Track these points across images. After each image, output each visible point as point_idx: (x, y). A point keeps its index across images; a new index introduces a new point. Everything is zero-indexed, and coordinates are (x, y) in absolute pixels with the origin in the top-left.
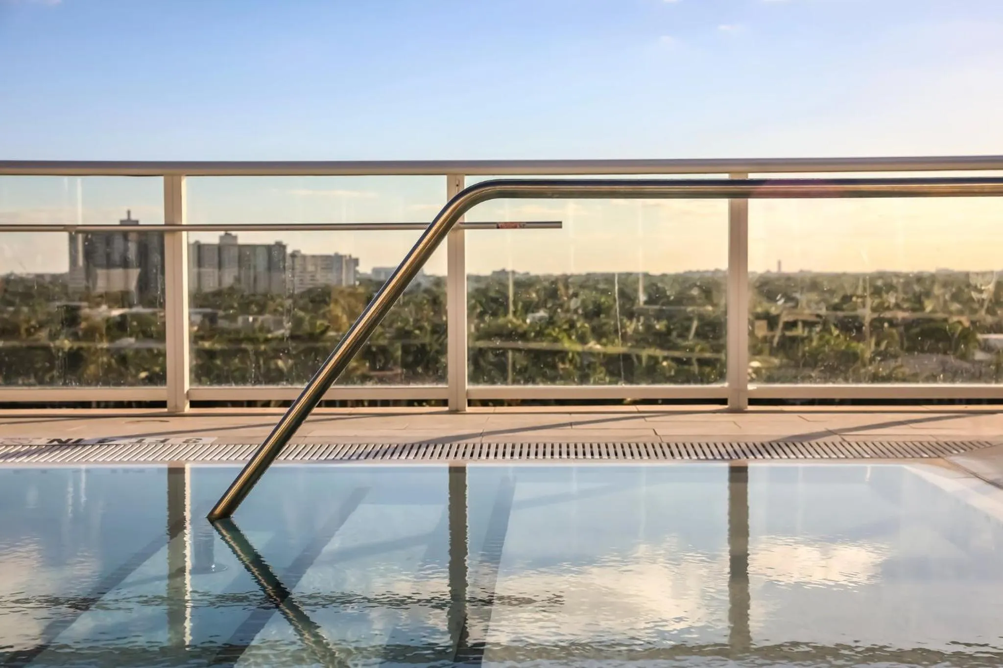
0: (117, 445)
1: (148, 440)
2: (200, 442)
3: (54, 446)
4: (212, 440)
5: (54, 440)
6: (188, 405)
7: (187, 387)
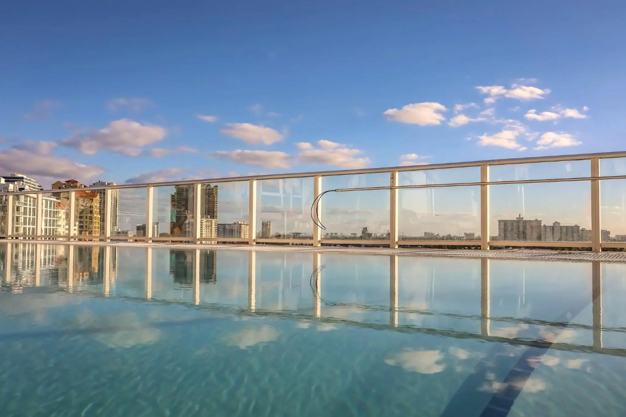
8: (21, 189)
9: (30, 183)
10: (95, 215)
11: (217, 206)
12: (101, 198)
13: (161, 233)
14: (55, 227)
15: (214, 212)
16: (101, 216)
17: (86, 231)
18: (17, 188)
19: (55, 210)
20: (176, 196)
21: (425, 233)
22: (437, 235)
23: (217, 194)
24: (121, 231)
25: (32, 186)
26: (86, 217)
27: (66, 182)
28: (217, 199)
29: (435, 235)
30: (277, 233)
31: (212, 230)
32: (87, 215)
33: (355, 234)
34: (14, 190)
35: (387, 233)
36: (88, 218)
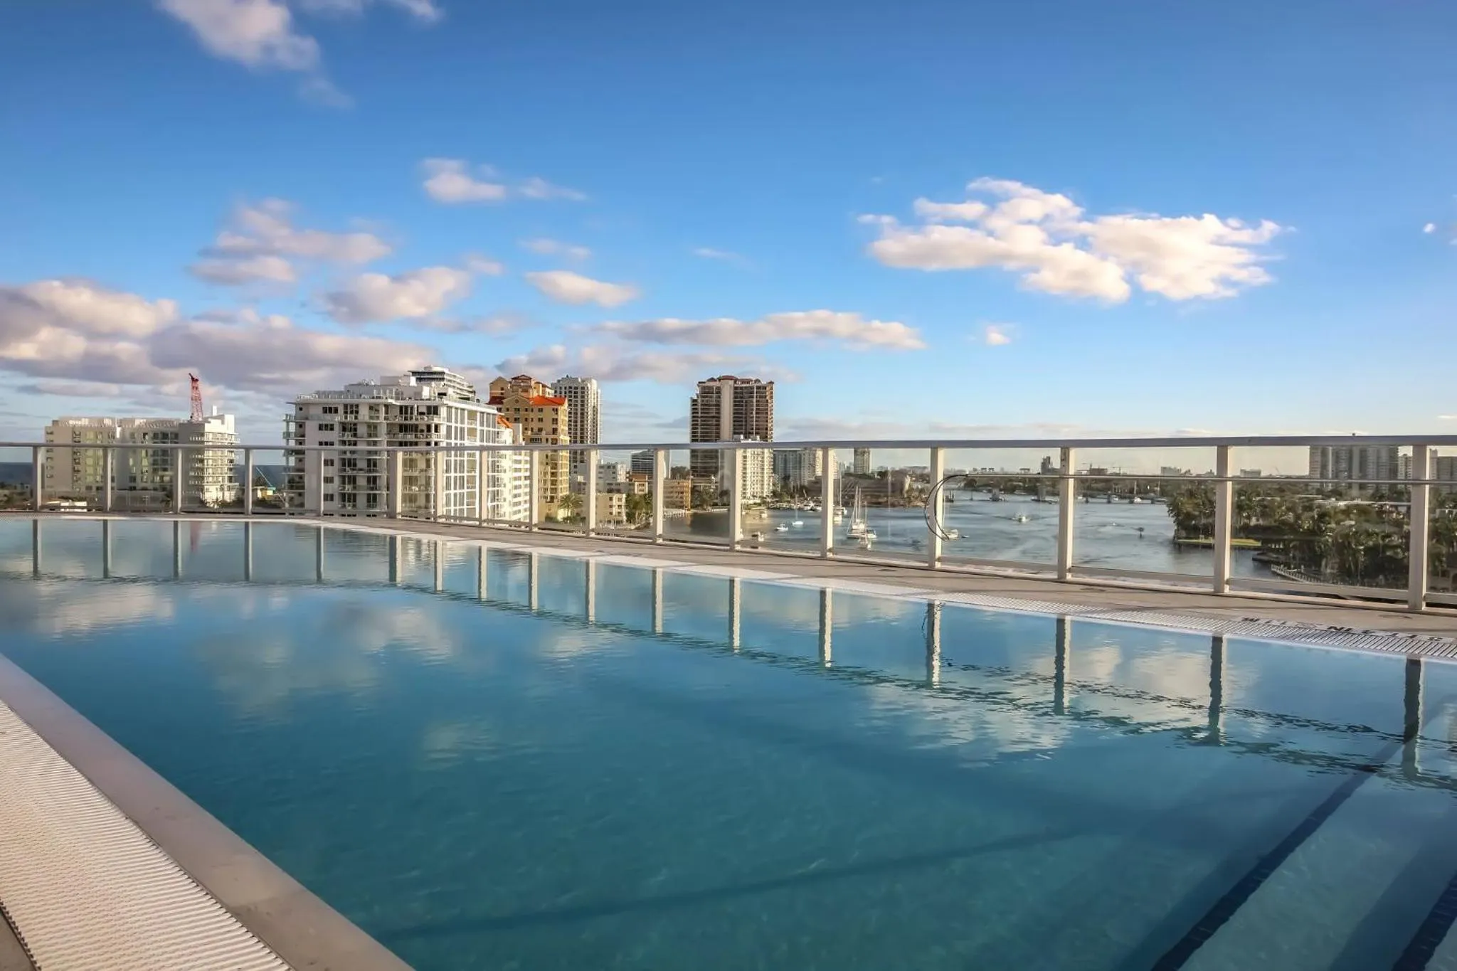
0: (1377, 636)
1: (1400, 635)
2: (1441, 641)
3: (1332, 632)
4: (1451, 640)
5: (1331, 628)
6: (1424, 604)
7: (1424, 592)
8: (442, 395)
9: (454, 381)
10: (562, 437)
11: (772, 418)
12: (570, 405)
13: (674, 467)
14: (496, 459)
15: (767, 429)
16: (570, 437)
17: (547, 464)
18: (434, 393)
19: (496, 430)
20: (699, 400)
21: (1164, 469)
22: (1186, 472)
23: (772, 397)
24: (606, 463)
25: (458, 386)
26: (547, 440)
27: (513, 379)
28: (772, 406)
29: (1183, 471)
30: (882, 467)
31: (763, 462)
32: (548, 436)
33: (1029, 470)
34: (430, 396)
35: (1088, 469)
36: (550, 441)
